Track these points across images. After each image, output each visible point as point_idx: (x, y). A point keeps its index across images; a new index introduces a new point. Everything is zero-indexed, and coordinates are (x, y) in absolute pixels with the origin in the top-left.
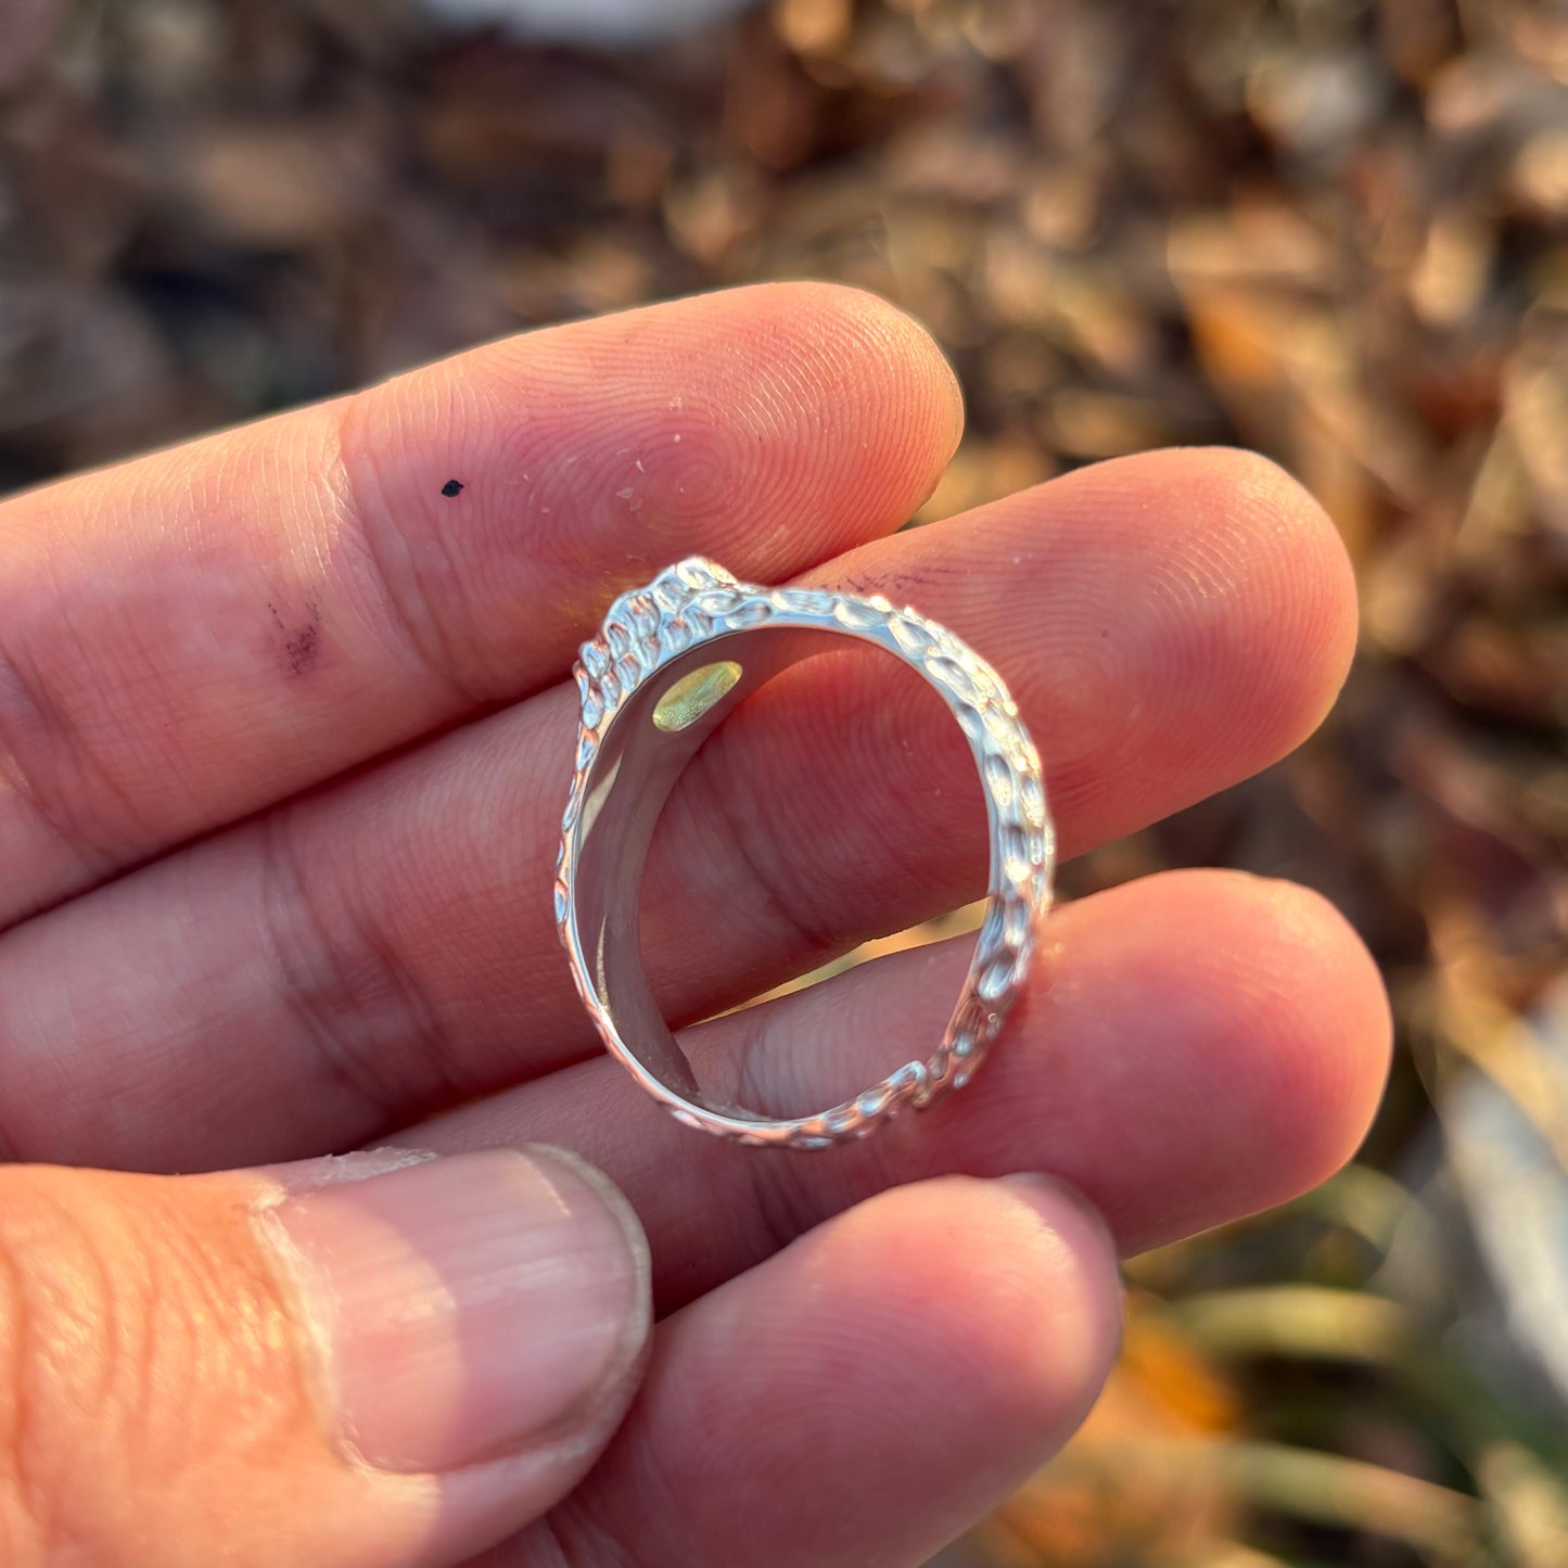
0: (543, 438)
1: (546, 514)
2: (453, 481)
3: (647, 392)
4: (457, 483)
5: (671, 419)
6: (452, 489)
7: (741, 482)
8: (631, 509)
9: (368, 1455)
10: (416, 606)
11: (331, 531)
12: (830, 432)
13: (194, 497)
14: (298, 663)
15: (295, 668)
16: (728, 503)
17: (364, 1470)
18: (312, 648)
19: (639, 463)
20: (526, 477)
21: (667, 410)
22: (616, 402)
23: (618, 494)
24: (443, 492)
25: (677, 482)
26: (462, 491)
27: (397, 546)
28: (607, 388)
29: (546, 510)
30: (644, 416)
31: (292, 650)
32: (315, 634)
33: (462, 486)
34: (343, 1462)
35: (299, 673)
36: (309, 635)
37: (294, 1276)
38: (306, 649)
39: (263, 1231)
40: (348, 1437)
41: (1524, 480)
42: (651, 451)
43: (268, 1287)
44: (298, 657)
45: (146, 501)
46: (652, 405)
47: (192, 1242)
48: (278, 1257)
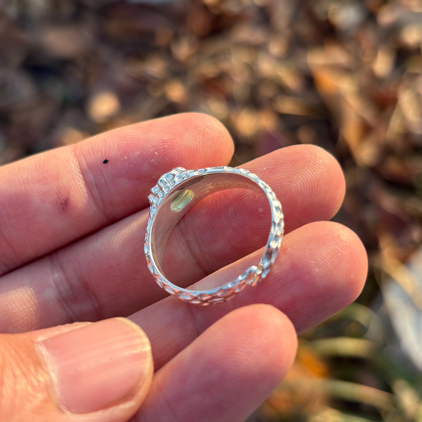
0: (130, 148)
1: (131, 167)
2: (106, 160)
3: (157, 136)
4: (107, 160)
5: (164, 142)
6: (106, 162)
7: (183, 157)
8: (154, 165)
9: (69, 409)
10: (96, 193)
11: (73, 173)
12: (204, 146)
13: (35, 167)
14: (64, 208)
15: (63, 209)
16: (179, 163)
17: (68, 413)
18: (68, 204)
19: (156, 153)
20: (126, 158)
21: (163, 140)
22: (149, 139)
23: (151, 161)
24: (103, 163)
25: (166, 157)
26: (108, 162)
27: (91, 177)
28: (147, 136)
29: (131, 166)
30: (157, 141)
31: (62, 204)
32: (69, 200)
33: (109, 161)
34: (61, 411)
35: (64, 210)
36: (67, 200)
37: (46, 360)
38: (66, 204)
39: (38, 348)
40: (63, 404)
41: (404, 119)
42: (159, 150)
43: (38, 364)
44: (64, 206)
45: (21, 168)
46: (159, 139)
47: (16, 351)
48: (42, 355)
